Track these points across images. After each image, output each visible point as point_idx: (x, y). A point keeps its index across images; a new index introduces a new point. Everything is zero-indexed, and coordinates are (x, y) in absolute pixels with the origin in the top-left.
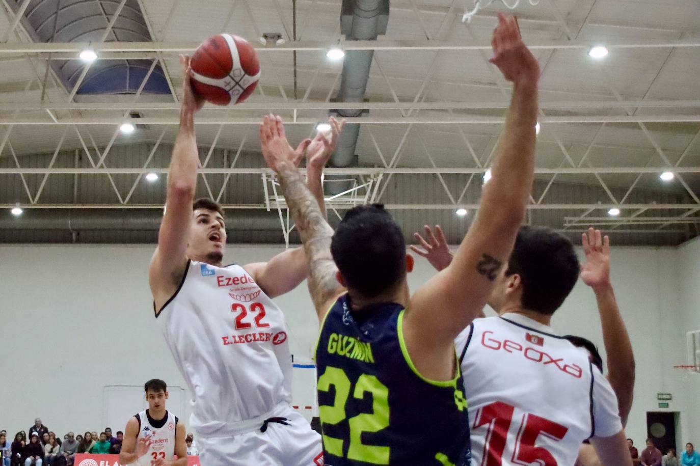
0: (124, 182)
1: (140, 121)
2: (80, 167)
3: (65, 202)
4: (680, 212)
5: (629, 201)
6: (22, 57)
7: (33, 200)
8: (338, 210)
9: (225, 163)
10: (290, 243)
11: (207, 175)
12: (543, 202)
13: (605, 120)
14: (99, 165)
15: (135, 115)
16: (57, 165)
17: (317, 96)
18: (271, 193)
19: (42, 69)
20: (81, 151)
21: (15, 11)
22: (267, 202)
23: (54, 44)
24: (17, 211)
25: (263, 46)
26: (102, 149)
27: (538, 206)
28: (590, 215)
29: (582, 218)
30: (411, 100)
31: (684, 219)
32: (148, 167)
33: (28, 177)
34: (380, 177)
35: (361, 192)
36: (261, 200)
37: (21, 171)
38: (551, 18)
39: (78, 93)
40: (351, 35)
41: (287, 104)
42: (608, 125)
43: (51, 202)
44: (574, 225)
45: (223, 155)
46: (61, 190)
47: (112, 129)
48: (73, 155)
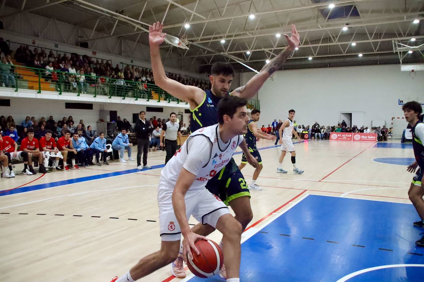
0: (344, 46)
1: (348, 26)
2: (330, 43)
6: (310, 9)
7: (315, 54)
8: (421, 51)
9: (379, 38)
10: (402, 63)
11: (372, 42)
14: (336, 42)
15: (347, 24)
16: (322, 43)
17: (414, 10)
18: (395, 46)
19: (316, 12)
20: (330, 38)
22: (394, 50)
23: (320, 3)
24: (310, 58)
26: (337, 37)
32: (352, 41)
33: (313, 47)
36: (392, 49)
37: (311, 46)
39: (328, 19)
41: (402, 14)
43: (320, 55)
45: (378, 35)
46: (324, 51)
47: (340, 29)
48: (327, 39)
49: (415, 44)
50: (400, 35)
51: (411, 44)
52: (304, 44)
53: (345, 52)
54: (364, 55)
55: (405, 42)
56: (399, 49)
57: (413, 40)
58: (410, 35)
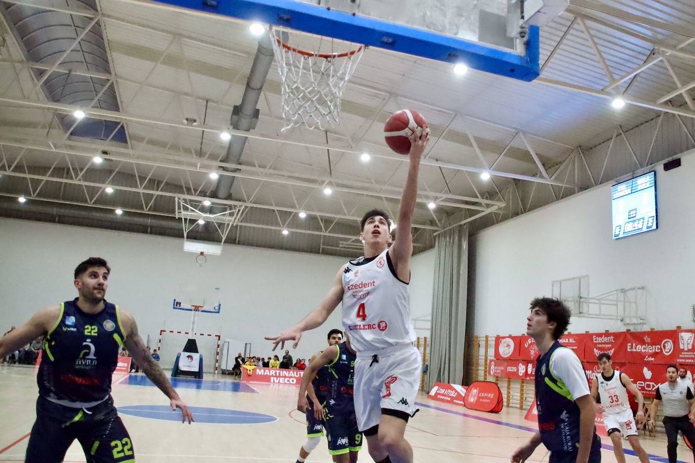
0: (93, 191)
1: (107, 157)
2: (66, 178)
3: (55, 198)
6: (39, 108)
7: (34, 195)
8: (217, 223)
9: (155, 187)
10: (187, 238)
11: (144, 194)
12: (329, 232)
13: (365, 193)
14: (78, 178)
15: (105, 153)
16: (52, 175)
17: (213, 157)
18: (179, 208)
19: (50, 117)
20: (69, 169)
21: (38, 81)
22: (177, 213)
23: (59, 104)
24: (22, 200)
25: (184, 125)
26: (82, 170)
27: (327, 234)
28: (353, 242)
29: (349, 243)
30: (264, 167)
32: (108, 184)
33: (32, 180)
34: (243, 207)
35: (231, 214)
36: (173, 212)
37: (28, 176)
38: (344, 135)
39: (71, 134)
40: (236, 126)
41: (194, 159)
42: (367, 195)
43: (45, 196)
44: (344, 246)
45: (154, 183)
46: (52, 190)
47: (89, 159)
48: (62, 171)
49: (211, 210)
50: (189, 191)
51: (203, 209)
52: (13, 171)
53: (93, 201)
54: (126, 213)
55: (196, 205)
56: (184, 214)
57: (207, 203)
58: (203, 194)
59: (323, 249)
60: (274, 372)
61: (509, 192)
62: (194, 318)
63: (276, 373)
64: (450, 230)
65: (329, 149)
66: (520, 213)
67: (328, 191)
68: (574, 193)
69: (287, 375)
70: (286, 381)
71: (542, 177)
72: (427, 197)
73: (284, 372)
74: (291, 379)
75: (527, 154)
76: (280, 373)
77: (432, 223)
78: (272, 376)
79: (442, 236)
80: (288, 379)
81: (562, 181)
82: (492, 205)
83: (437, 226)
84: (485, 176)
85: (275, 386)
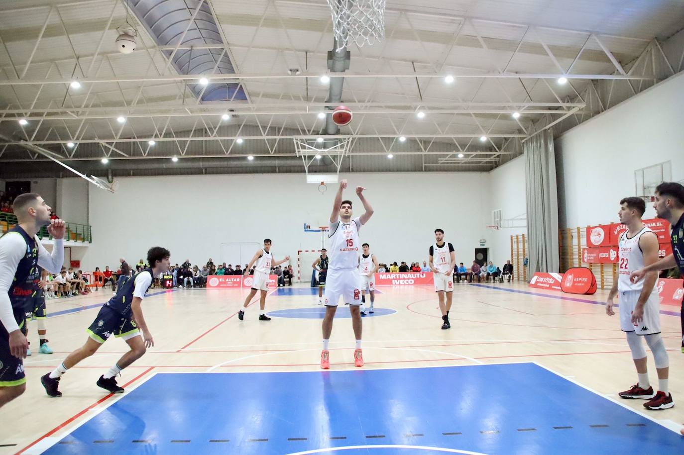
0: (227, 143)
1: (234, 113)
2: (206, 136)
3: (199, 154)
4: (491, 155)
5: (468, 150)
6: (173, 83)
7: (183, 154)
8: (331, 156)
9: (277, 133)
10: (309, 172)
11: (268, 140)
12: (429, 151)
14: (214, 135)
15: (230, 110)
16: (194, 136)
17: (318, 100)
18: (298, 148)
20: (206, 129)
21: (168, 58)
22: (297, 152)
23: (187, 76)
24: (175, 159)
25: (288, 75)
26: (215, 128)
27: (427, 153)
28: (451, 157)
29: (447, 158)
30: (363, 102)
31: (492, 159)
32: (239, 136)
33: (180, 142)
34: (351, 140)
35: (342, 147)
36: (294, 152)
37: (176, 139)
38: (429, 63)
39: (203, 99)
40: (332, 69)
41: (303, 104)
42: (458, 114)
43: (192, 154)
44: (443, 162)
45: (274, 130)
46: (196, 148)
47: (219, 117)
48: (201, 131)
49: (325, 146)
50: (304, 132)
51: (318, 146)
52: (164, 137)
53: (228, 153)
54: (257, 158)
55: (311, 143)
56: (303, 152)
57: (320, 139)
58: (316, 133)
59: (425, 166)
60: (395, 275)
61: (589, 93)
62: (323, 237)
63: (396, 277)
64: (536, 136)
65: (417, 76)
66: (601, 111)
67: (421, 115)
68: (653, 85)
69: (406, 277)
70: (406, 283)
71: (619, 74)
72: (511, 108)
73: (403, 275)
74: (409, 281)
75: (602, 53)
76: (399, 276)
77: (520, 131)
78: (394, 279)
79: (529, 142)
80: (407, 280)
81: (641, 75)
82: (573, 107)
83: (524, 133)
84: (562, 81)
85: (396, 287)
